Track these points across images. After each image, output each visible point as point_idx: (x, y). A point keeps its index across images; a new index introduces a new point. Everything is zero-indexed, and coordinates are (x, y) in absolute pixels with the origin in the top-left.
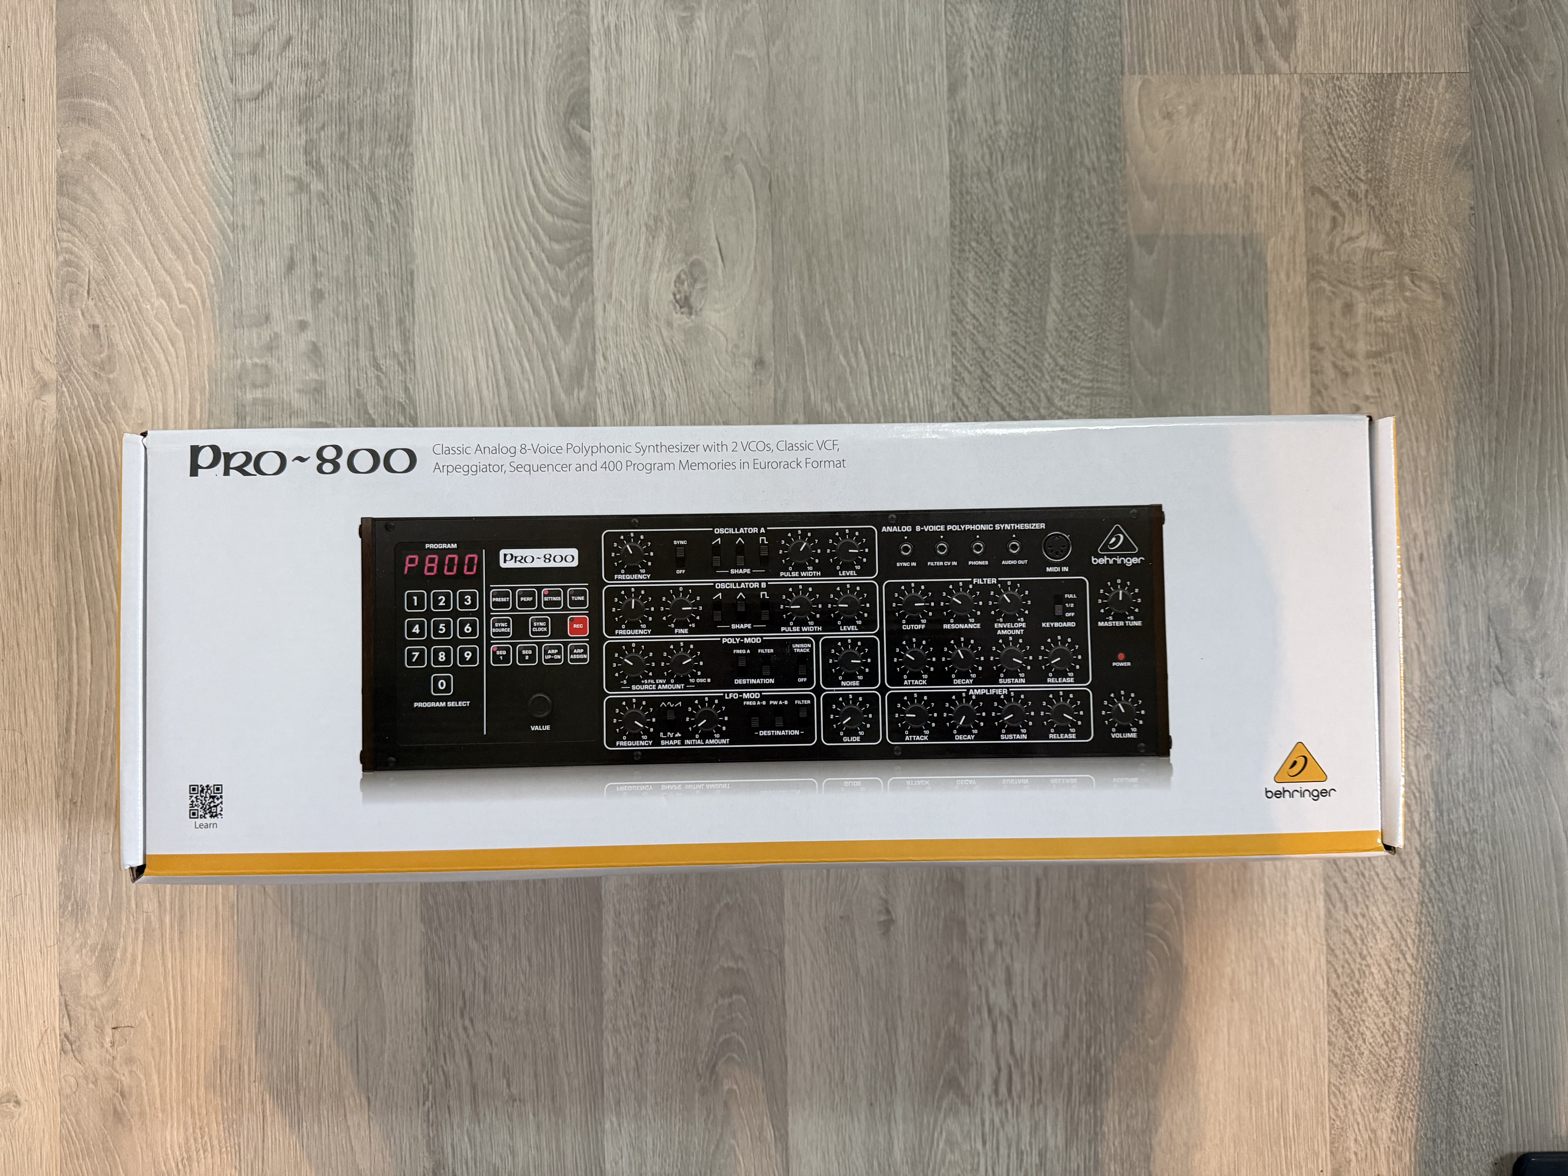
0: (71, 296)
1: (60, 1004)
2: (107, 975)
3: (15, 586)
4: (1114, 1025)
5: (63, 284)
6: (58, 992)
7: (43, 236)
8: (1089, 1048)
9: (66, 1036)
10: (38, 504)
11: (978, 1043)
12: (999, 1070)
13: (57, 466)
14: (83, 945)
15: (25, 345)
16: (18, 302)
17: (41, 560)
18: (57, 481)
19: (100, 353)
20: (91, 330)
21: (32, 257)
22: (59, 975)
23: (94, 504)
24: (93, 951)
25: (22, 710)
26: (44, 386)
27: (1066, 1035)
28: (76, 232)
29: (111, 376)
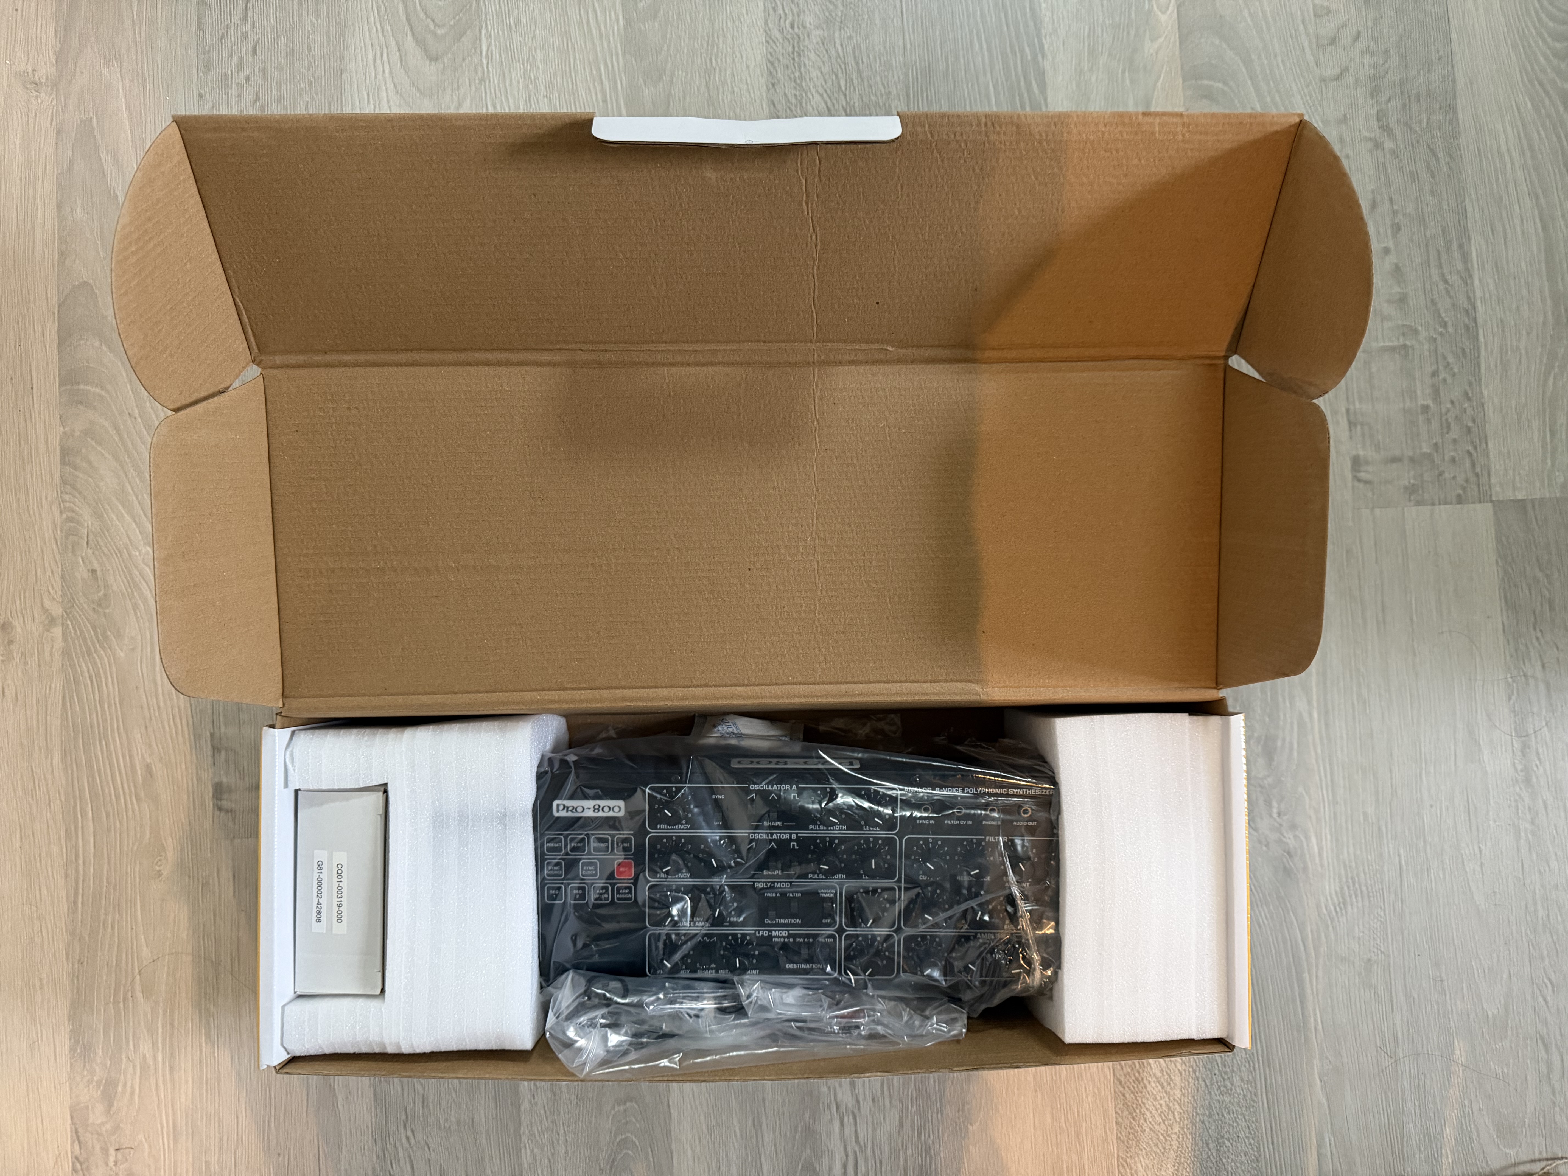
0: (73, 547)
1: (71, 1132)
2: (110, 1105)
3: (31, 786)
4: (939, 1115)
5: (67, 537)
6: (69, 1121)
7: (49, 499)
8: (920, 1134)
9: (77, 1158)
10: (49, 717)
11: (829, 1134)
12: (847, 1156)
13: (63, 687)
14: (90, 1082)
15: (36, 588)
16: (29, 552)
17: (52, 763)
18: (64, 697)
19: (98, 592)
20: (90, 574)
21: (40, 515)
22: (70, 1108)
23: (94, 715)
24: (98, 1086)
25: (37, 888)
26: (52, 621)
27: (901, 1125)
28: (77, 495)
29: (107, 611)
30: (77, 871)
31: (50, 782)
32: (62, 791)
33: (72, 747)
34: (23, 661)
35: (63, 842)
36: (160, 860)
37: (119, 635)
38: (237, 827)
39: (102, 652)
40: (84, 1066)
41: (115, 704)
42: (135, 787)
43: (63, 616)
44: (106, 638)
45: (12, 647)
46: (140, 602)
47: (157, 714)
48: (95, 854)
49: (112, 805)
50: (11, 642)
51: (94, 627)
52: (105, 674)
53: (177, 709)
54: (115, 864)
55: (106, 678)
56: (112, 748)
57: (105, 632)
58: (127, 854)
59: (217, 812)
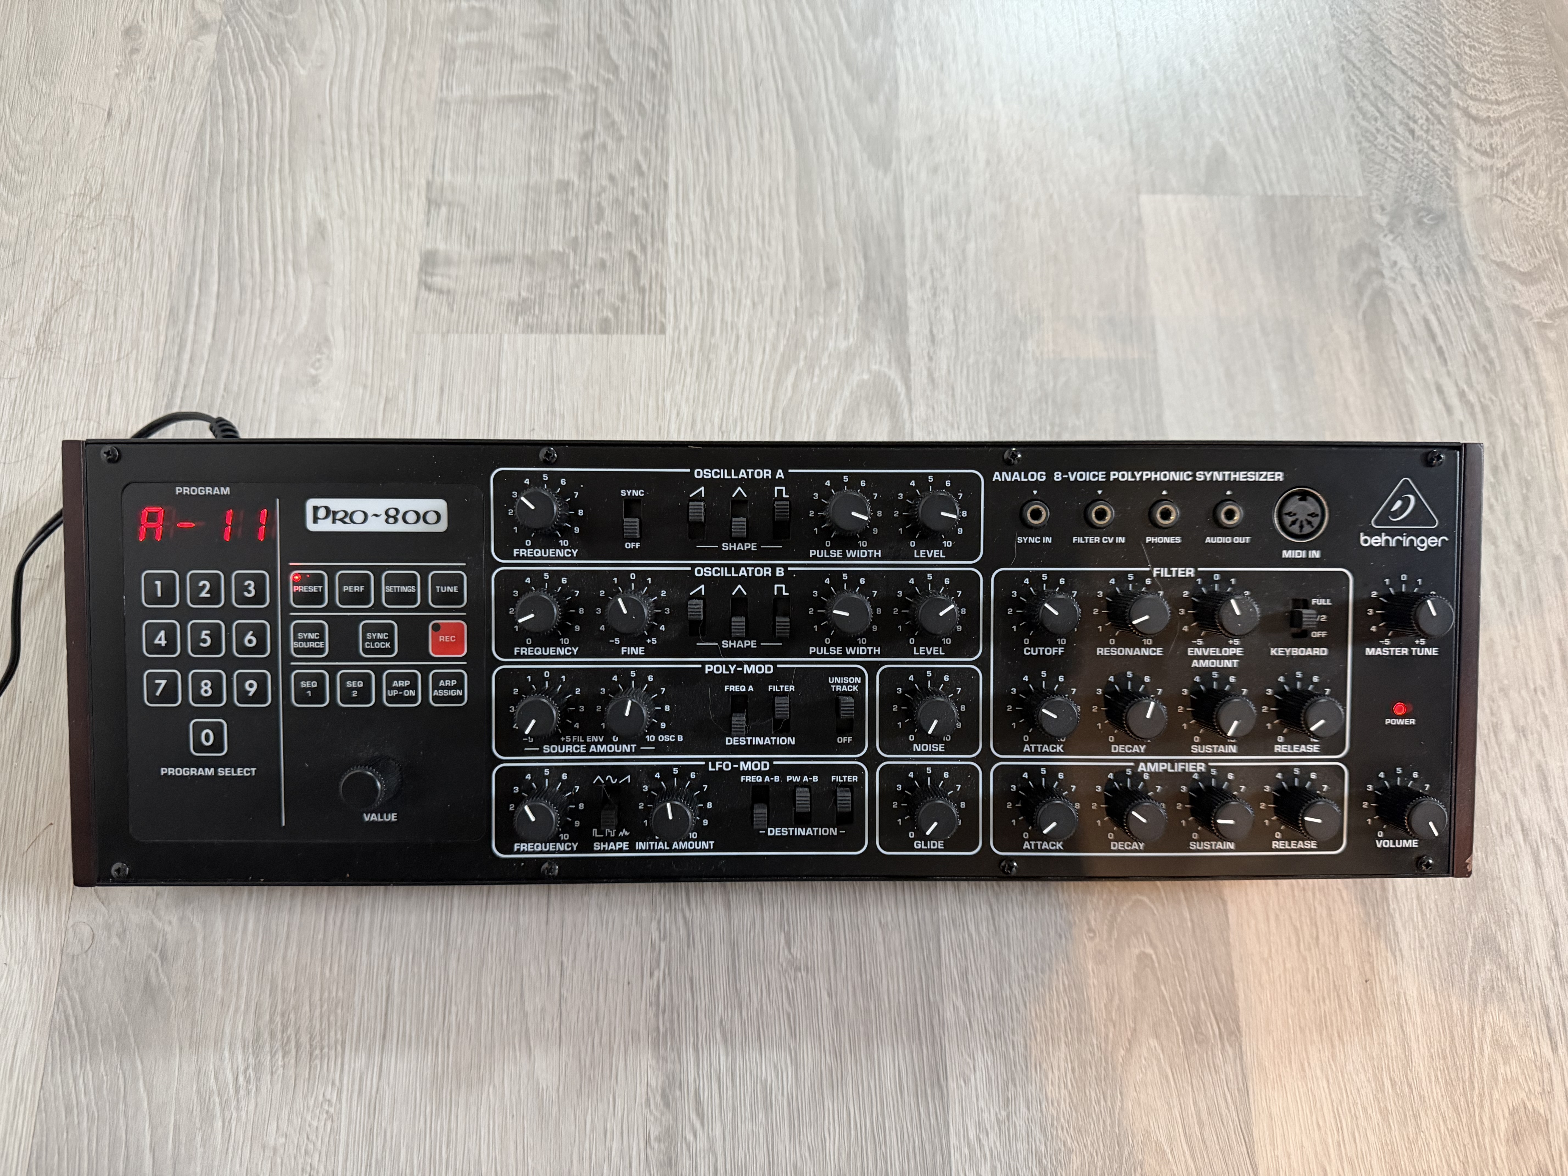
30: (177, 371)
31: (157, 240)
32: (175, 253)
33: (203, 192)
34: (147, 76)
35: (162, 327)
36: (319, 360)
37: (303, 48)
38: (455, 316)
39: (273, 69)
41: (281, 137)
42: (295, 251)
43: (221, 20)
44: (282, 50)
45: (134, 57)
46: (342, 8)
47: (346, 153)
48: (212, 347)
49: (253, 276)
50: (135, 51)
51: (266, 38)
52: (273, 96)
53: (378, 148)
54: (243, 362)
55: (273, 101)
56: (267, 196)
57: (282, 42)
58: (265, 349)
59: (424, 293)
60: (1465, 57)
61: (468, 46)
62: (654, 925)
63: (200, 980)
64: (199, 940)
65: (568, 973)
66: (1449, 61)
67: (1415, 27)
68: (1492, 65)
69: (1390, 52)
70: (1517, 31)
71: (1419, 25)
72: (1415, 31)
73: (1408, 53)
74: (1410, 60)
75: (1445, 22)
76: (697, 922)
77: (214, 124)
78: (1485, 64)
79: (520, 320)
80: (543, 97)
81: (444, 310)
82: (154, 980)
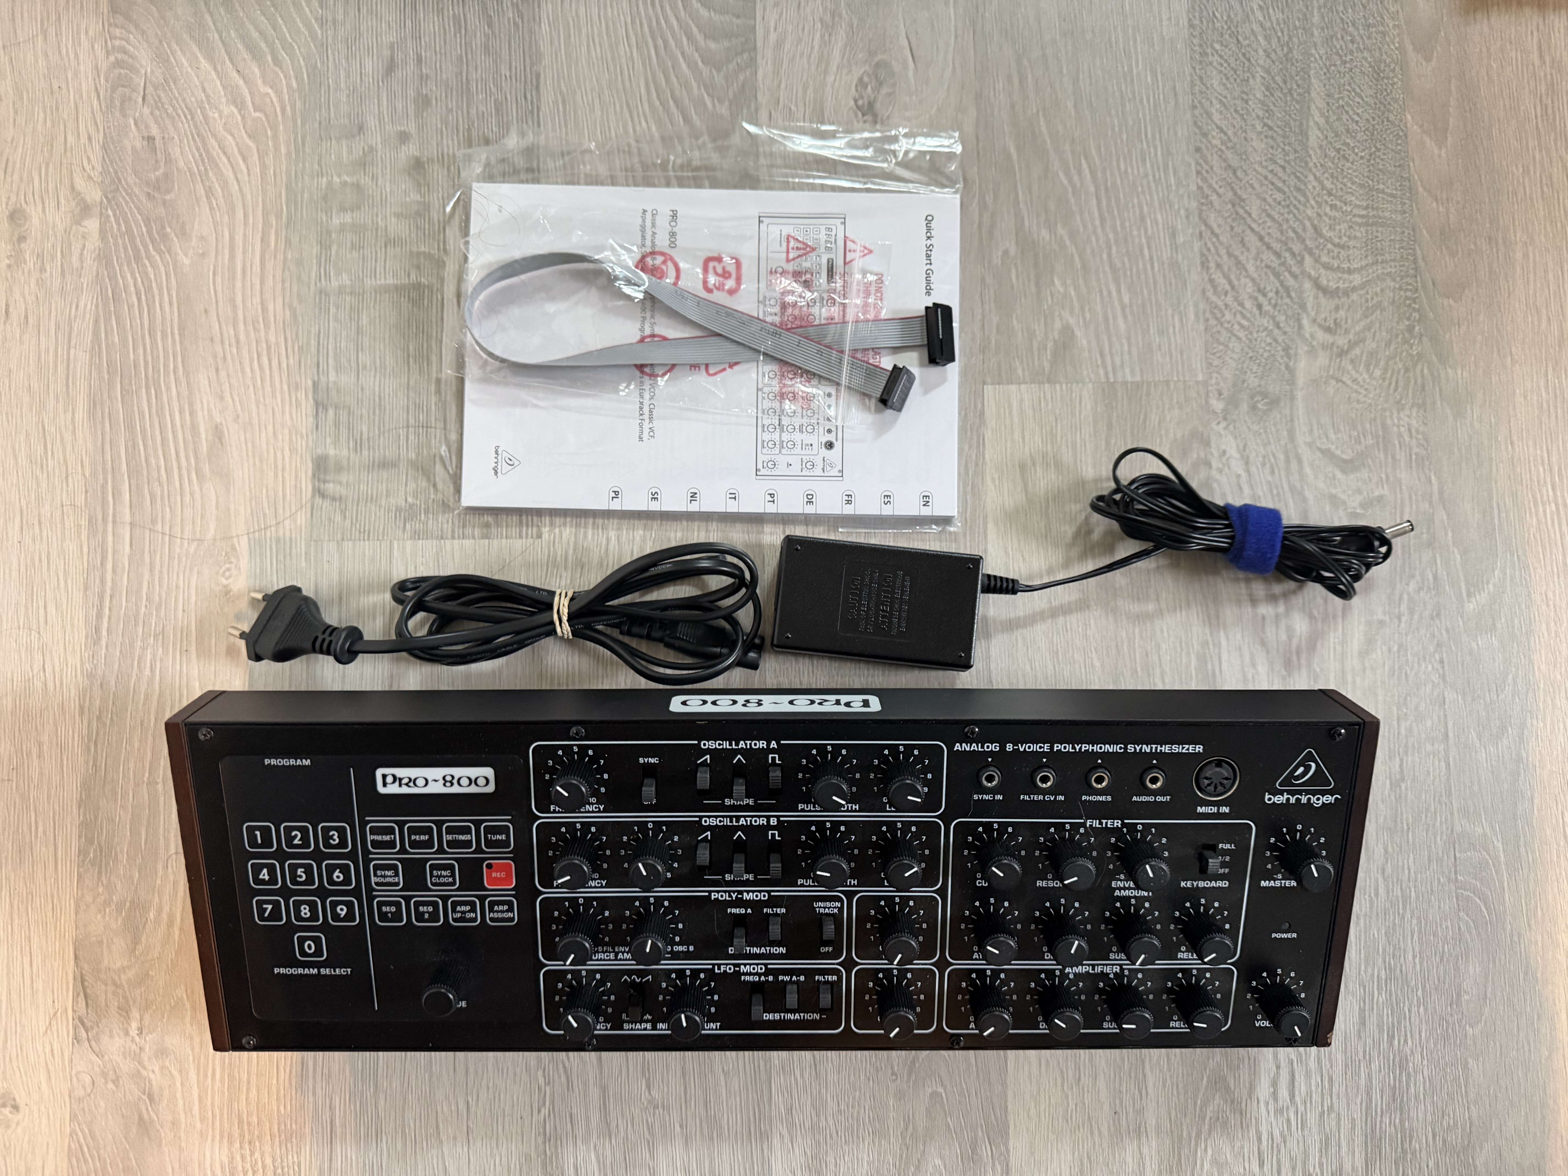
30: (103, 581)
31: (69, 447)
32: (86, 461)
33: (105, 396)
34: (38, 266)
35: (84, 537)
36: (229, 569)
37: (183, 233)
38: (348, 522)
39: (158, 258)
40: (99, 879)
41: (173, 334)
42: (196, 457)
43: (101, 202)
44: (165, 237)
45: (23, 245)
46: (217, 186)
47: (235, 351)
48: (130, 557)
49: (161, 484)
50: (22, 239)
51: (147, 221)
52: (160, 289)
53: (264, 346)
54: (161, 572)
55: (161, 295)
56: (165, 399)
57: (163, 227)
58: (180, 559)
59: (318, 500)
60: (1325, 218)
61: (342, 228)
62: (540, 1073)
63: (182, 1116)
64: (178, 1085)
65: (472, 1110)
66: (1307, 223)
67: (1280, 185)
68: (1350, 227)
69: (1250, 215)
70: (1381, 186)
71: (1284, 182)
72: (1279, 190)
73: (1269, 215)
74: (1269, 224)
75: (1311, 178)
76: (575, 1070)
77: (107, 321)
78: (1344, 226)
79: (408, 526)
80: (418, 286)
81: (338, 518)
82: (146, 1116)
